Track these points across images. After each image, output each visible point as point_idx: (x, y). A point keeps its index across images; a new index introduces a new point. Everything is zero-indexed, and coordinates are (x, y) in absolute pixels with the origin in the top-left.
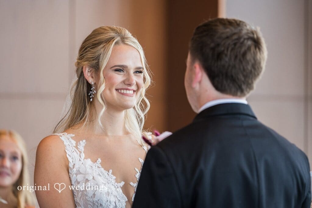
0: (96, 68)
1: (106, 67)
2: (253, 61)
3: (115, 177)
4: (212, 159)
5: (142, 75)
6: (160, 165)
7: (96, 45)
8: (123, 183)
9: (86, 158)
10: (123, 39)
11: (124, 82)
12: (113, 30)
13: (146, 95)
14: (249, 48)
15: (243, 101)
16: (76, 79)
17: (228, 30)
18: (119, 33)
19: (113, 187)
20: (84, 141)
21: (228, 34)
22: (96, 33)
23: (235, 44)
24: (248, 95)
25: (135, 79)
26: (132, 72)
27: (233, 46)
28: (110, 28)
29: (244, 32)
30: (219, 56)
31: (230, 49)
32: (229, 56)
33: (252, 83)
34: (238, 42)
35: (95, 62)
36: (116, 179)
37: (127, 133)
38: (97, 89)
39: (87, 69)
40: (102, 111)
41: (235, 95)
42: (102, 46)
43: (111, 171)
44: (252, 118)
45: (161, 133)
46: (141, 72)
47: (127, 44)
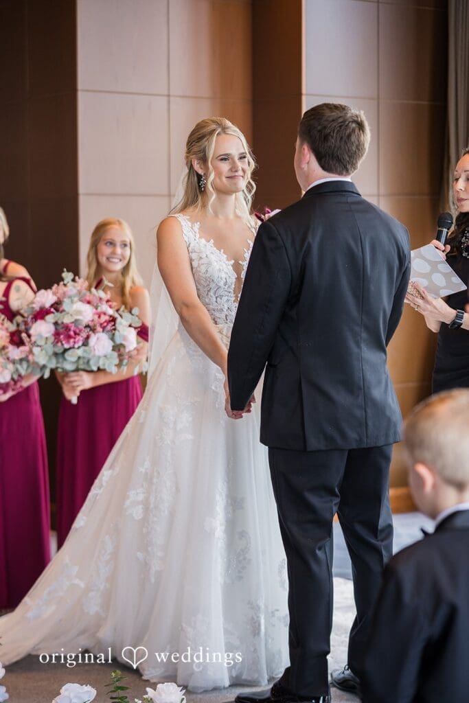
0: (204, 160)
1: (212, 158)
2: (357, 143)
3: (226, 256)
4: (319, 233)
5: (246, 160)
6: (272, 238)
7: (200, 139)
8: (233, 262)
9: (200, 237)
10: (224, 129)
11: (231, 170)
12: (214, 122)
13: (251, 178)
14: (354, 130)
15: (348, 179)
16: (186, 170)
17: (333, 114)
18: (219, 124)
19: (224, 265)
20: (199, 223)
21: (335, 118)
22: (199, 127)
23: (341, 126)
24: (352, 175)
25: (240, 165)
26: (236, 158)
27: (338, 128)
28: (212, 121)
29: (349, 115)
30: (326, 138)
31: (336, 131)
32: (334, 138)
33: (357, 162)
34: (343, 124)
35: (202, 154)
36: (227, 258)
37: (237, 217)
38: (206, 179)
39: (196, 162)
40: (213, 197)
41: (340, 174)
42: (206, 139)
43: (222, 251)
44: (356, 195)
45: (272, 211)
46: (245, 157)
47: (228, 134)
